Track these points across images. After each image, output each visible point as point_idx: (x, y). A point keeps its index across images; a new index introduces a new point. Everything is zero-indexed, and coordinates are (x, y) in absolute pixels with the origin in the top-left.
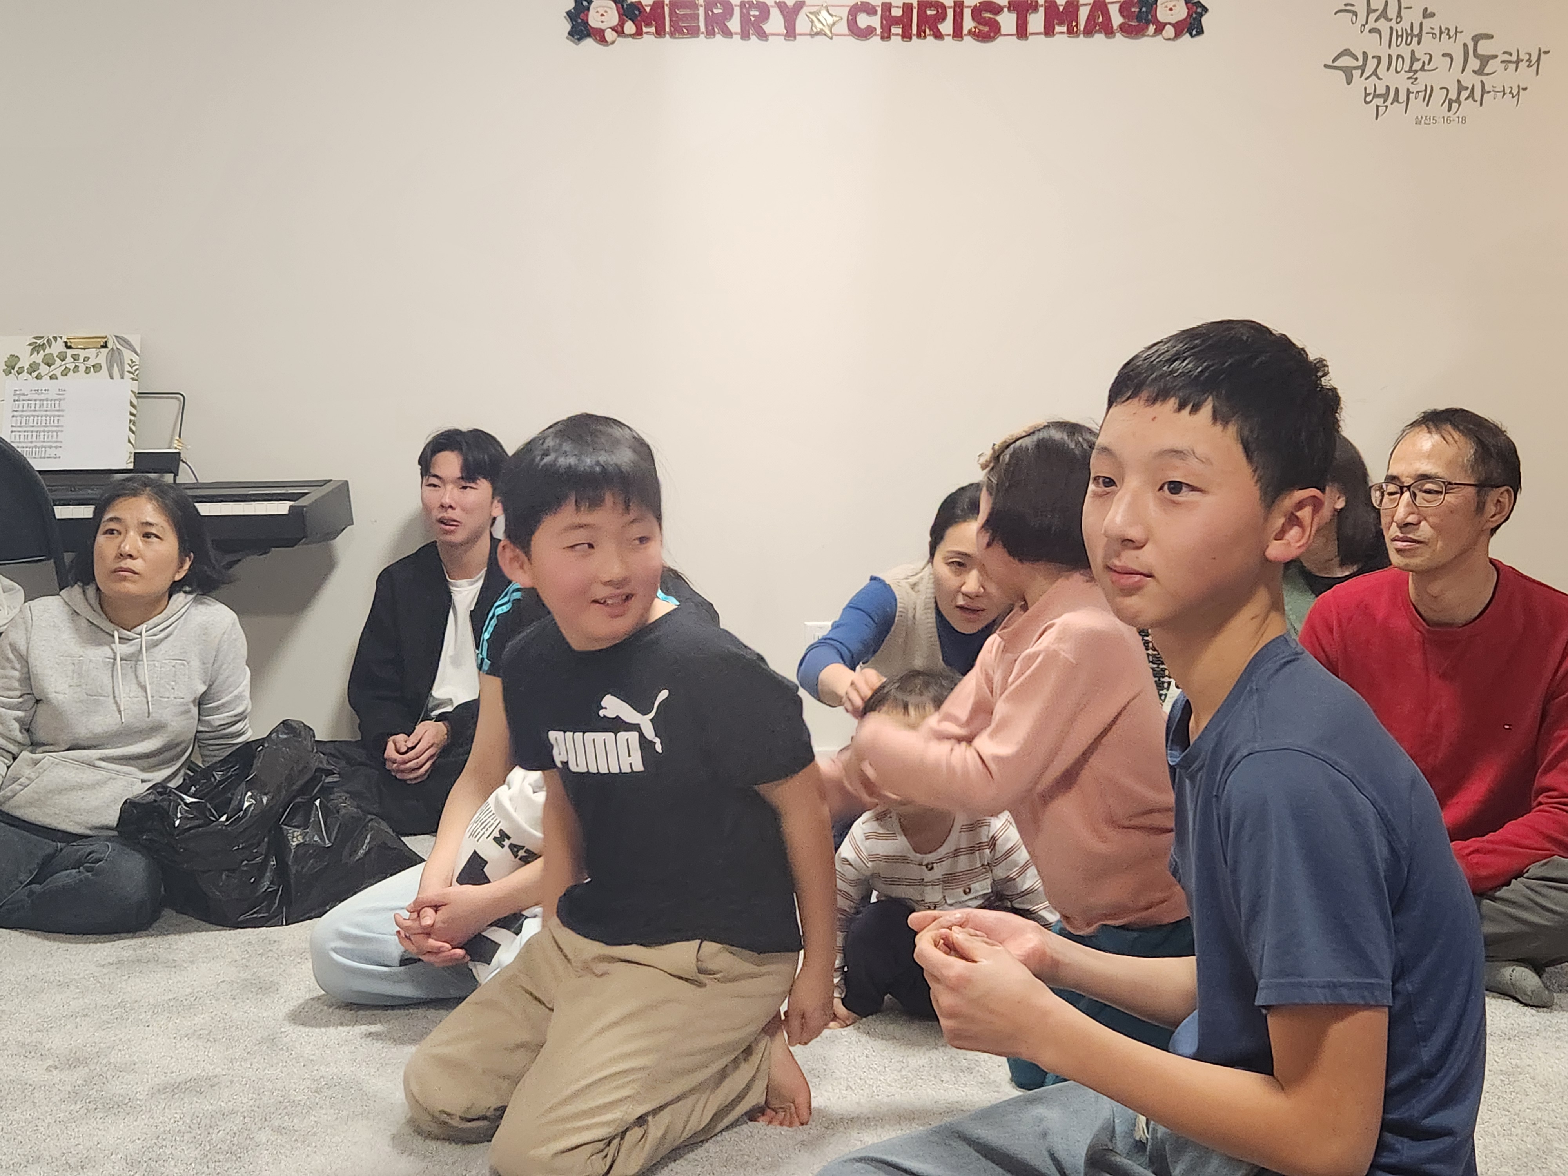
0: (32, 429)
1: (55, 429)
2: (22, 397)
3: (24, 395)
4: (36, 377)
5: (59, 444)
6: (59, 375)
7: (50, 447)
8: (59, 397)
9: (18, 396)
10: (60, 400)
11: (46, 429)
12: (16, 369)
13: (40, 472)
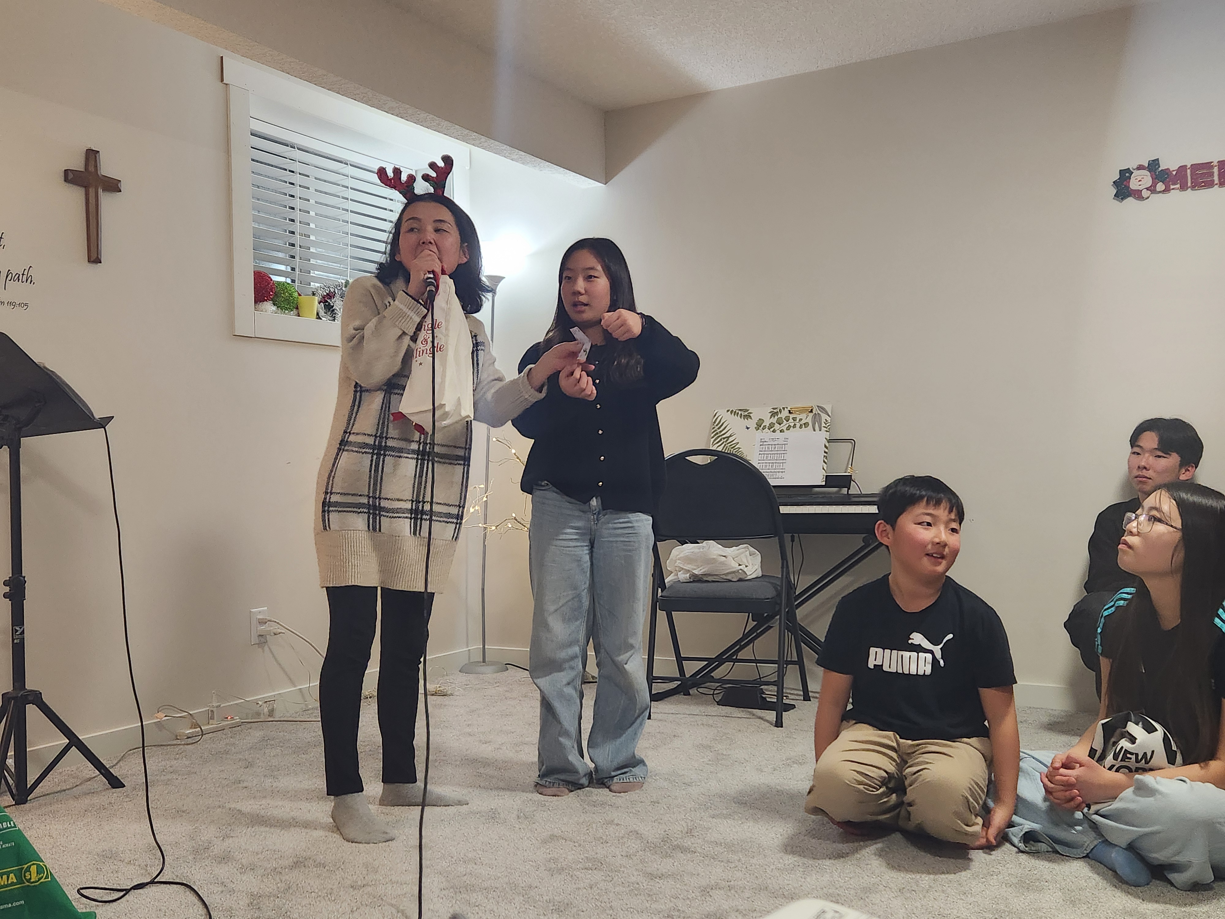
0: (769, 461)
1: (782, 461)
2: (765, 443)
3: (765, 442)
4: (773, 431)
5: (783, 470)
6: (785, 429)
7: (779, 472)
8: (786, 443)
9: (762, 441)
10: (785, 444)
11: (777, 461)
12: (762, 427)
13: (773, 486)
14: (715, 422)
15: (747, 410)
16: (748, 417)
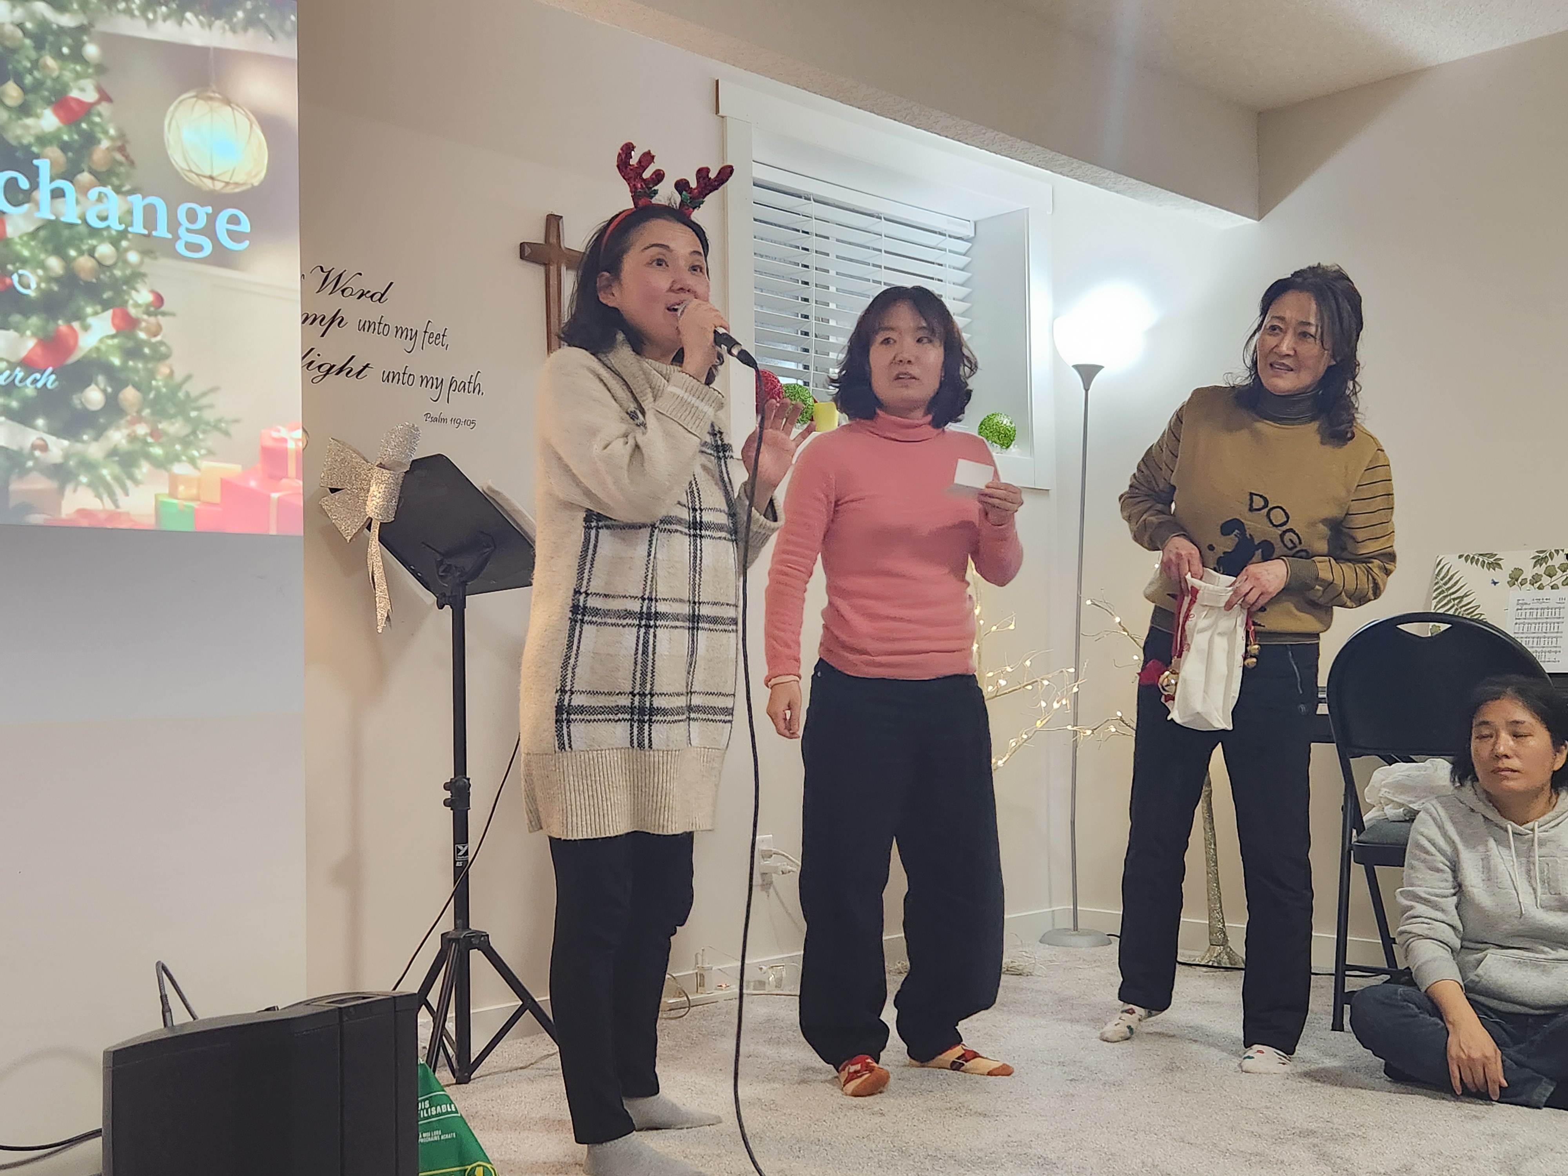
0: (1533, 635)
1: (1555, 635)
2: (1525, 607)
3: (1526, 604)
4: (1539, 588)
5: (1558, 649)
6: (1560, 585)
7: (1550, 652)
8: (1562, 605)
9: (1521, 605)
10: (1560, 608)
11: (1547, 635)
12: (1520, 580)
14: (1438, 574)
15: (1492, 555)
16: (1495, 565)
